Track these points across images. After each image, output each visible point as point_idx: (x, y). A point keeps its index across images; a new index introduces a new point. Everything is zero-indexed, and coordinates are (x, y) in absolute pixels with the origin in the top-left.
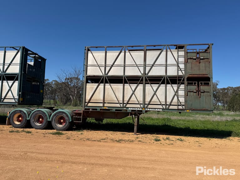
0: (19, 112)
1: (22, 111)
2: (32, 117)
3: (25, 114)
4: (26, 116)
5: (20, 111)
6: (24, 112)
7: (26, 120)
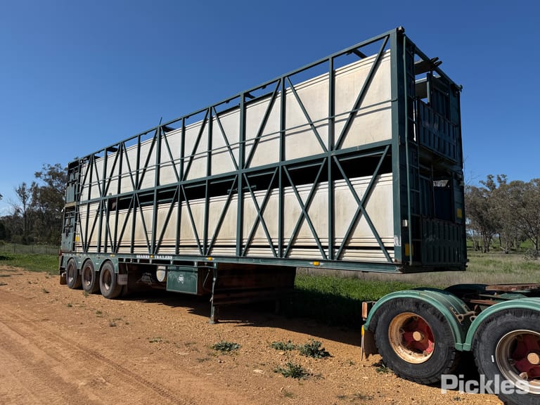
0: (413, 308)
1: (427, 306)
2: (484, 338)
3: (443, 319)
4: (447, 329)
5: (418, 304)
6: (435, 311)
7: (452, 349)
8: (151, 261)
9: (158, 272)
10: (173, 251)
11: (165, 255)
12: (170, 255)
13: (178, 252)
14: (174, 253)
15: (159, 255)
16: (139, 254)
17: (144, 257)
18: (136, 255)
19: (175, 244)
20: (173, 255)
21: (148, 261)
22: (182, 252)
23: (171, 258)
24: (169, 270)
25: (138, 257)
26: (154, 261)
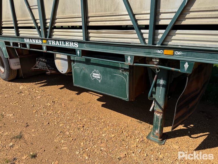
8: (44, 48)
9: (57, 62)
10: (79, 35)
11: (65, 41)
12: (74, 41)
13: (87, 37)
14: (82, 38)
15: (55, 40)
16: (27, 38)
17: (34, 42)
18: (23, 38)
19: (80, 24)
20: (79, 42)
21: (40, 47)
22: (94, 36)
23: (76, 46)
24: (74, 61)
25: (26, 41)
26: (49, 48)
